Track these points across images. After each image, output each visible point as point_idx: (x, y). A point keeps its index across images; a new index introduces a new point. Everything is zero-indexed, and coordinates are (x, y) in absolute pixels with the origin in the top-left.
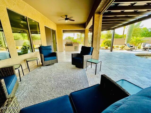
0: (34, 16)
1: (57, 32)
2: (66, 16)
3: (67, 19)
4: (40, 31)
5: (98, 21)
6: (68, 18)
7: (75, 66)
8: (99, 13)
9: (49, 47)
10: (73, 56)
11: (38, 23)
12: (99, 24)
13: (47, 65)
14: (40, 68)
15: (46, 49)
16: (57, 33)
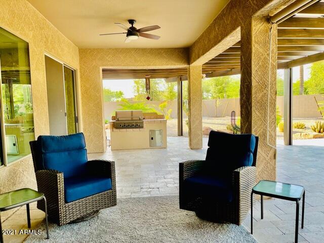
0: (16, 18)
1: (81, 77)
2: (131, 22)
3: (132, 32)
4: (29, 71)
5: (266, 44)
6: (139, 30)
7: (192, 213)
8: (268, 19)
9: (75, 139)
10: (185, 175)
11: (28, 44)
12: (268, 55)
13: (75, 218)
14: (48, 238)
15: (64, 150)
16: (81, 81)
